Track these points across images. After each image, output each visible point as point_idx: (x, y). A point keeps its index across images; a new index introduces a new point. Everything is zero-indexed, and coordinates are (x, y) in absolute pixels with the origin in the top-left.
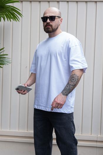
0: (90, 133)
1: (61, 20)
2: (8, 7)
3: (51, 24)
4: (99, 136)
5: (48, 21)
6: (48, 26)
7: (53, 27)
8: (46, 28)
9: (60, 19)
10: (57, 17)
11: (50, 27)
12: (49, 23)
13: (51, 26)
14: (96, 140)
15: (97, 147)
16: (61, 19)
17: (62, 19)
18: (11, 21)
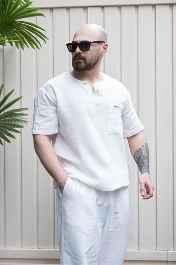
0: (154, 247)
1: (106, 47)
2: (20, 25)
3: (83, 55)
4: (172, 251)
5: (78, 50)
6: (78, 59)
9: (102, 46)
11: (82, 61)
12: (80, 53)
13: (84, 59)
14: (167, 260)
16: (104, 44)
17: (107, 45)
18: (23, 49)
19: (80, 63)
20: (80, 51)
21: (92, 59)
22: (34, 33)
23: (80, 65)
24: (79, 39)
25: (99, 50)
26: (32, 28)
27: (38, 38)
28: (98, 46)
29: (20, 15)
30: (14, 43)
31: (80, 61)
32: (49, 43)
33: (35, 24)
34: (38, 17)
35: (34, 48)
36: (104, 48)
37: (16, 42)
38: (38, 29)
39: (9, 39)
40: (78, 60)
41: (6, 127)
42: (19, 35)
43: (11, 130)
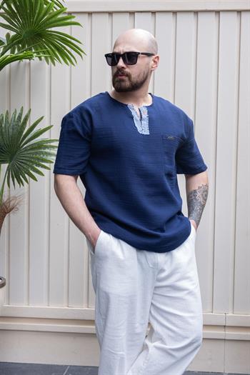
1: (156, 60)
2: (51, 35)
3: (127, 70)
5: (121, 63)
7: (132, 79)
8: (116, 79)
10: (142, 54)
11: (126, 78)
12: (123, 68)
13: (128, 75)
15: (225, 340)
16: (154, 57)
17: (158, 57)
18: (54, 65)
19: (123, 81)
20: (124, 66)
21: (139, 76)
22: (68, 46)
23: (123, 84)
24: (122, 49)
25: (148, 64)
26: (65, 39)
27: (73, 52)
28: (147, 59)
29: (51, 23)
30: (43, 58)
31: (124, 78)
32: (87, 58)
33: (69, 34)
34: (73, 26)
35: (67, 63)
36: (154, 61)
37: (46, 57)
38: (73, 41)
39: (38, 53)
40: (120, 77)
41: (32, 162)
42: (49, 47)
43: (39, 165)
